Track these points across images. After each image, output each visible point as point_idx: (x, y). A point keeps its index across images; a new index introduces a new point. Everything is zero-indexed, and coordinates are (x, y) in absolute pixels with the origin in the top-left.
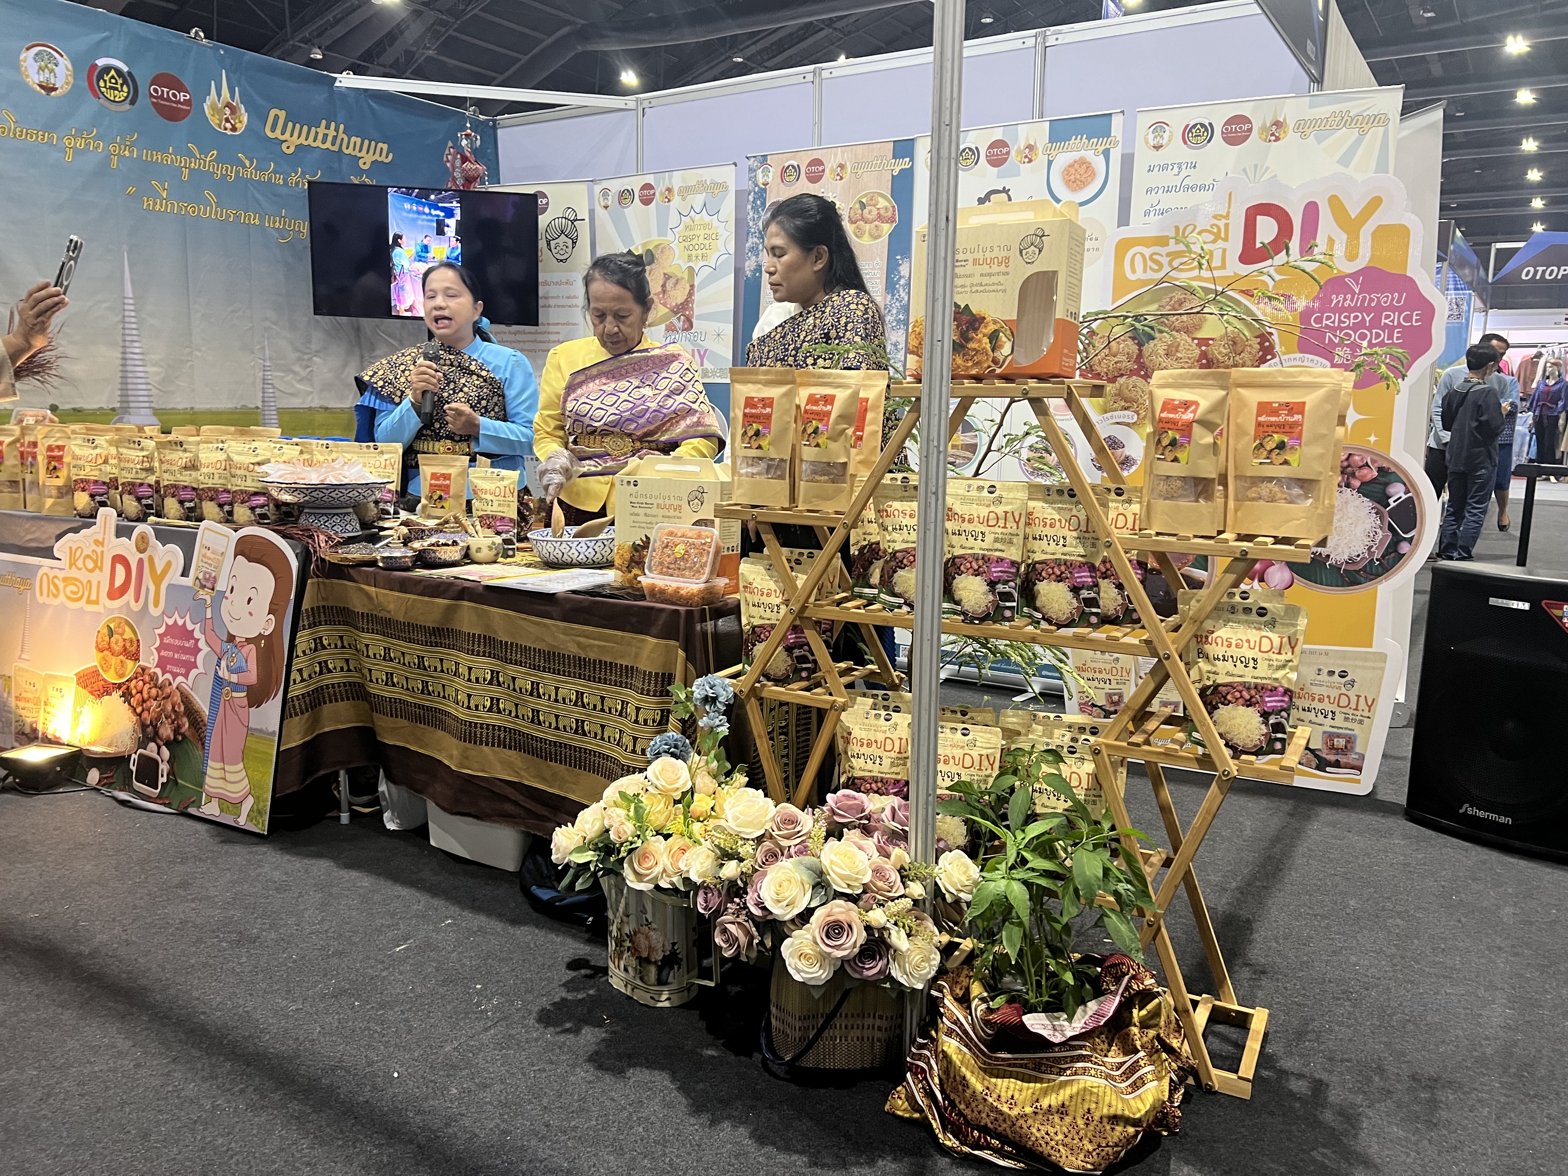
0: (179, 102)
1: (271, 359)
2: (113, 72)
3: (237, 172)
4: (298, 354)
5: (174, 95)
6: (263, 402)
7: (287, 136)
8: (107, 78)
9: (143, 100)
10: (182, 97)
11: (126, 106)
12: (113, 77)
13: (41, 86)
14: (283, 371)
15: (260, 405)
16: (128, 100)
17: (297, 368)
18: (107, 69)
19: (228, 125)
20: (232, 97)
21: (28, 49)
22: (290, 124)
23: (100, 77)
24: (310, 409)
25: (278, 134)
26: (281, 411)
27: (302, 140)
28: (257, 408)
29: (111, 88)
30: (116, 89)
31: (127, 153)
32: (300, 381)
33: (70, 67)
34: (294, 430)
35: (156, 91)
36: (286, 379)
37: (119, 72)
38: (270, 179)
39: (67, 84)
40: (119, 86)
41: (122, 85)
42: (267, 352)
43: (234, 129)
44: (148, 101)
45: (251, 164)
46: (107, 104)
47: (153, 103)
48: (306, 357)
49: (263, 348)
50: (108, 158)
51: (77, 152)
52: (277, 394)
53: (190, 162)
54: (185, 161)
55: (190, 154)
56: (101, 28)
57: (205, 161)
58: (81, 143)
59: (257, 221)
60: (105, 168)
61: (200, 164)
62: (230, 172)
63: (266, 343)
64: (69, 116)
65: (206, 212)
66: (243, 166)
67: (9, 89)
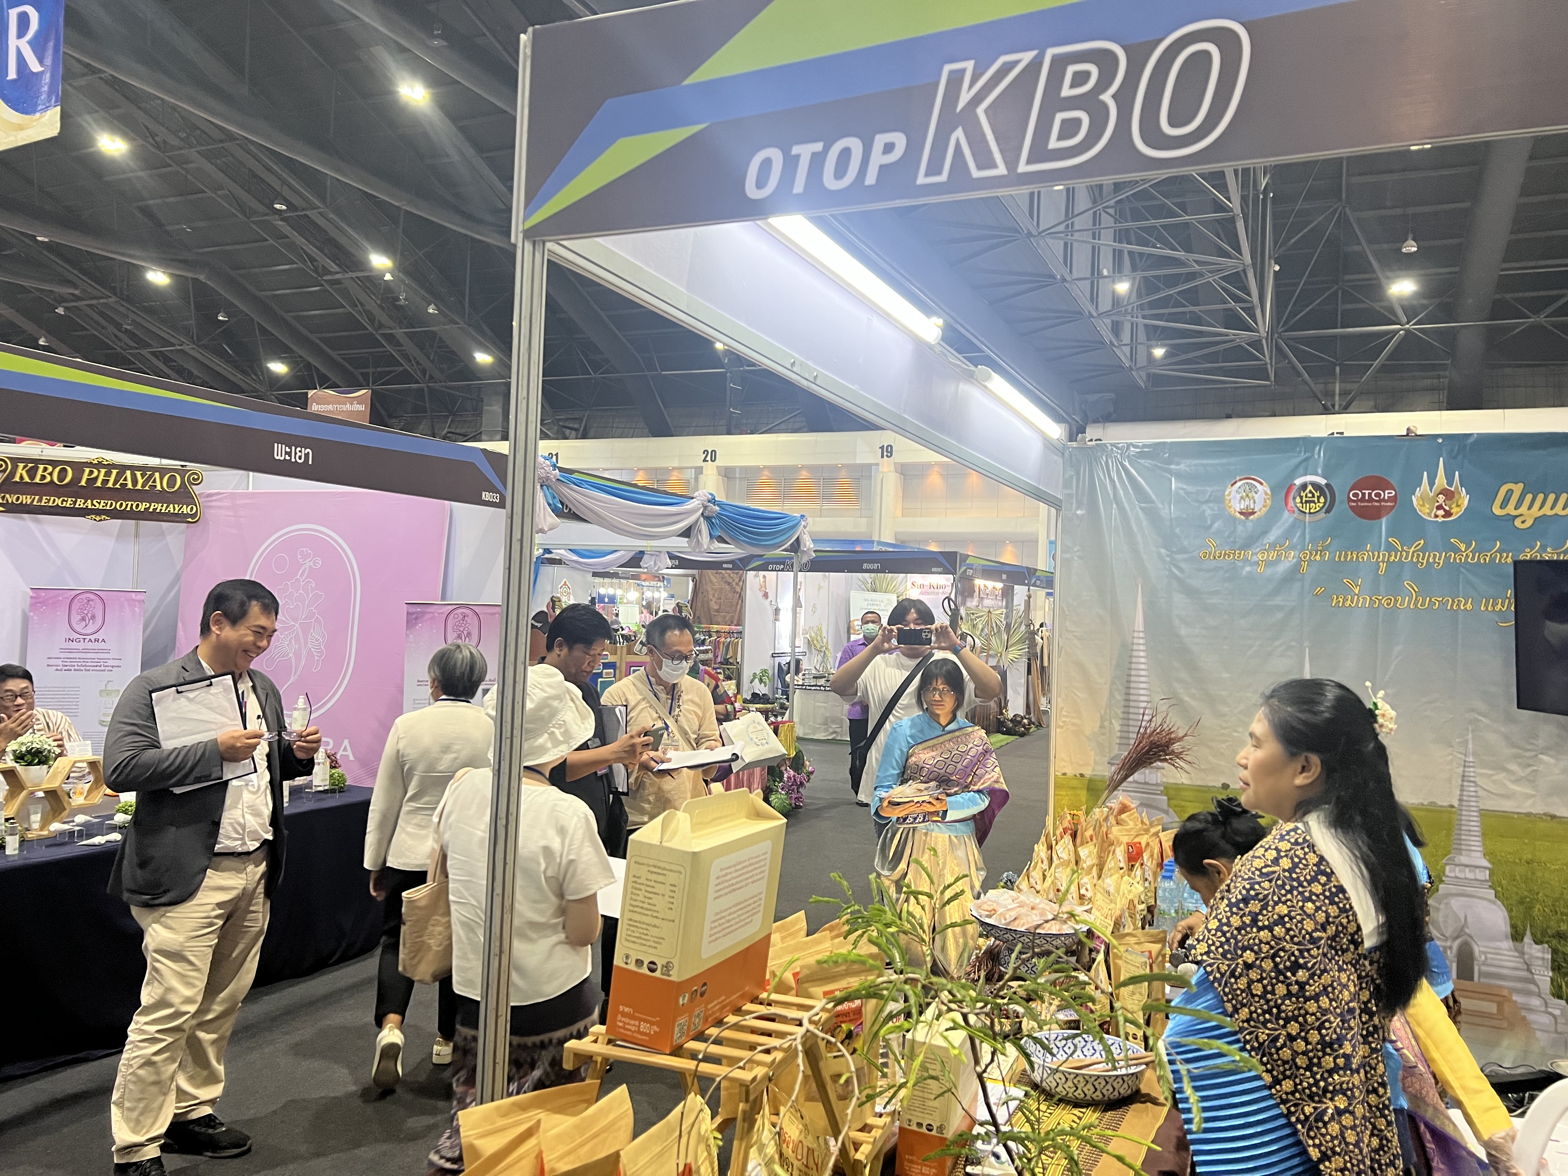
0: (1384, 500)
1: (1474, 754)
2: (1310, 488)
3: (1447, 558)
4: (1514, 751)
5: (1378, 495)
6: (1460, 800)
7: (1523, 509)
8: (1303, 494)
9: (1341, 506)
10: (1387, 494)
11: (1322, 515)
12: (1310, 492)
13: (1241, 513)
14: (1492, 769)
15: (1456, 803)
17: (1513, 767)
18: (1304, 487)
19: (1441, 512)
20: (1450, 483)
22: (1529, 497)
24: (1528, 815)
25: (1510, 509)
26: (1485, 814)
27: (1547, 511)
28: (1452, 806)
29: (1306, 502)
30: (1313, 502)
31: (1318, 558)
32: (1517, 781)
33: (1269, 492)
34: (1502, 836)
35: (1355, 495)
36: (1495, 778)
37: (1316, 486)
38: (1492, 560)
41: (1319, 498)
42: (1470, 746)
43: (1448, 514)
44: (1346, 505)
45: (1468, 547)
46: (1301, 516)
47: (1351, 507)
48: (1528, 754)
49: (1466, 742)
50: (1298, 566)
51: (1269, 564)
52: (1481, 793)
53: (1390, 556)
54: (1384, 555)
55: (1390, 548)
56: (1300, 452)
57: (1407, 553)
58: (1273, 556)
59: (1469, 606)
60: (1294, 573)
61: (1401, 556)
62: (1439, 559)
63: (1470, 736)
64: (1265, 533)
65: (1404, 603)
66: (1456, 550)
67: (1214, 521)
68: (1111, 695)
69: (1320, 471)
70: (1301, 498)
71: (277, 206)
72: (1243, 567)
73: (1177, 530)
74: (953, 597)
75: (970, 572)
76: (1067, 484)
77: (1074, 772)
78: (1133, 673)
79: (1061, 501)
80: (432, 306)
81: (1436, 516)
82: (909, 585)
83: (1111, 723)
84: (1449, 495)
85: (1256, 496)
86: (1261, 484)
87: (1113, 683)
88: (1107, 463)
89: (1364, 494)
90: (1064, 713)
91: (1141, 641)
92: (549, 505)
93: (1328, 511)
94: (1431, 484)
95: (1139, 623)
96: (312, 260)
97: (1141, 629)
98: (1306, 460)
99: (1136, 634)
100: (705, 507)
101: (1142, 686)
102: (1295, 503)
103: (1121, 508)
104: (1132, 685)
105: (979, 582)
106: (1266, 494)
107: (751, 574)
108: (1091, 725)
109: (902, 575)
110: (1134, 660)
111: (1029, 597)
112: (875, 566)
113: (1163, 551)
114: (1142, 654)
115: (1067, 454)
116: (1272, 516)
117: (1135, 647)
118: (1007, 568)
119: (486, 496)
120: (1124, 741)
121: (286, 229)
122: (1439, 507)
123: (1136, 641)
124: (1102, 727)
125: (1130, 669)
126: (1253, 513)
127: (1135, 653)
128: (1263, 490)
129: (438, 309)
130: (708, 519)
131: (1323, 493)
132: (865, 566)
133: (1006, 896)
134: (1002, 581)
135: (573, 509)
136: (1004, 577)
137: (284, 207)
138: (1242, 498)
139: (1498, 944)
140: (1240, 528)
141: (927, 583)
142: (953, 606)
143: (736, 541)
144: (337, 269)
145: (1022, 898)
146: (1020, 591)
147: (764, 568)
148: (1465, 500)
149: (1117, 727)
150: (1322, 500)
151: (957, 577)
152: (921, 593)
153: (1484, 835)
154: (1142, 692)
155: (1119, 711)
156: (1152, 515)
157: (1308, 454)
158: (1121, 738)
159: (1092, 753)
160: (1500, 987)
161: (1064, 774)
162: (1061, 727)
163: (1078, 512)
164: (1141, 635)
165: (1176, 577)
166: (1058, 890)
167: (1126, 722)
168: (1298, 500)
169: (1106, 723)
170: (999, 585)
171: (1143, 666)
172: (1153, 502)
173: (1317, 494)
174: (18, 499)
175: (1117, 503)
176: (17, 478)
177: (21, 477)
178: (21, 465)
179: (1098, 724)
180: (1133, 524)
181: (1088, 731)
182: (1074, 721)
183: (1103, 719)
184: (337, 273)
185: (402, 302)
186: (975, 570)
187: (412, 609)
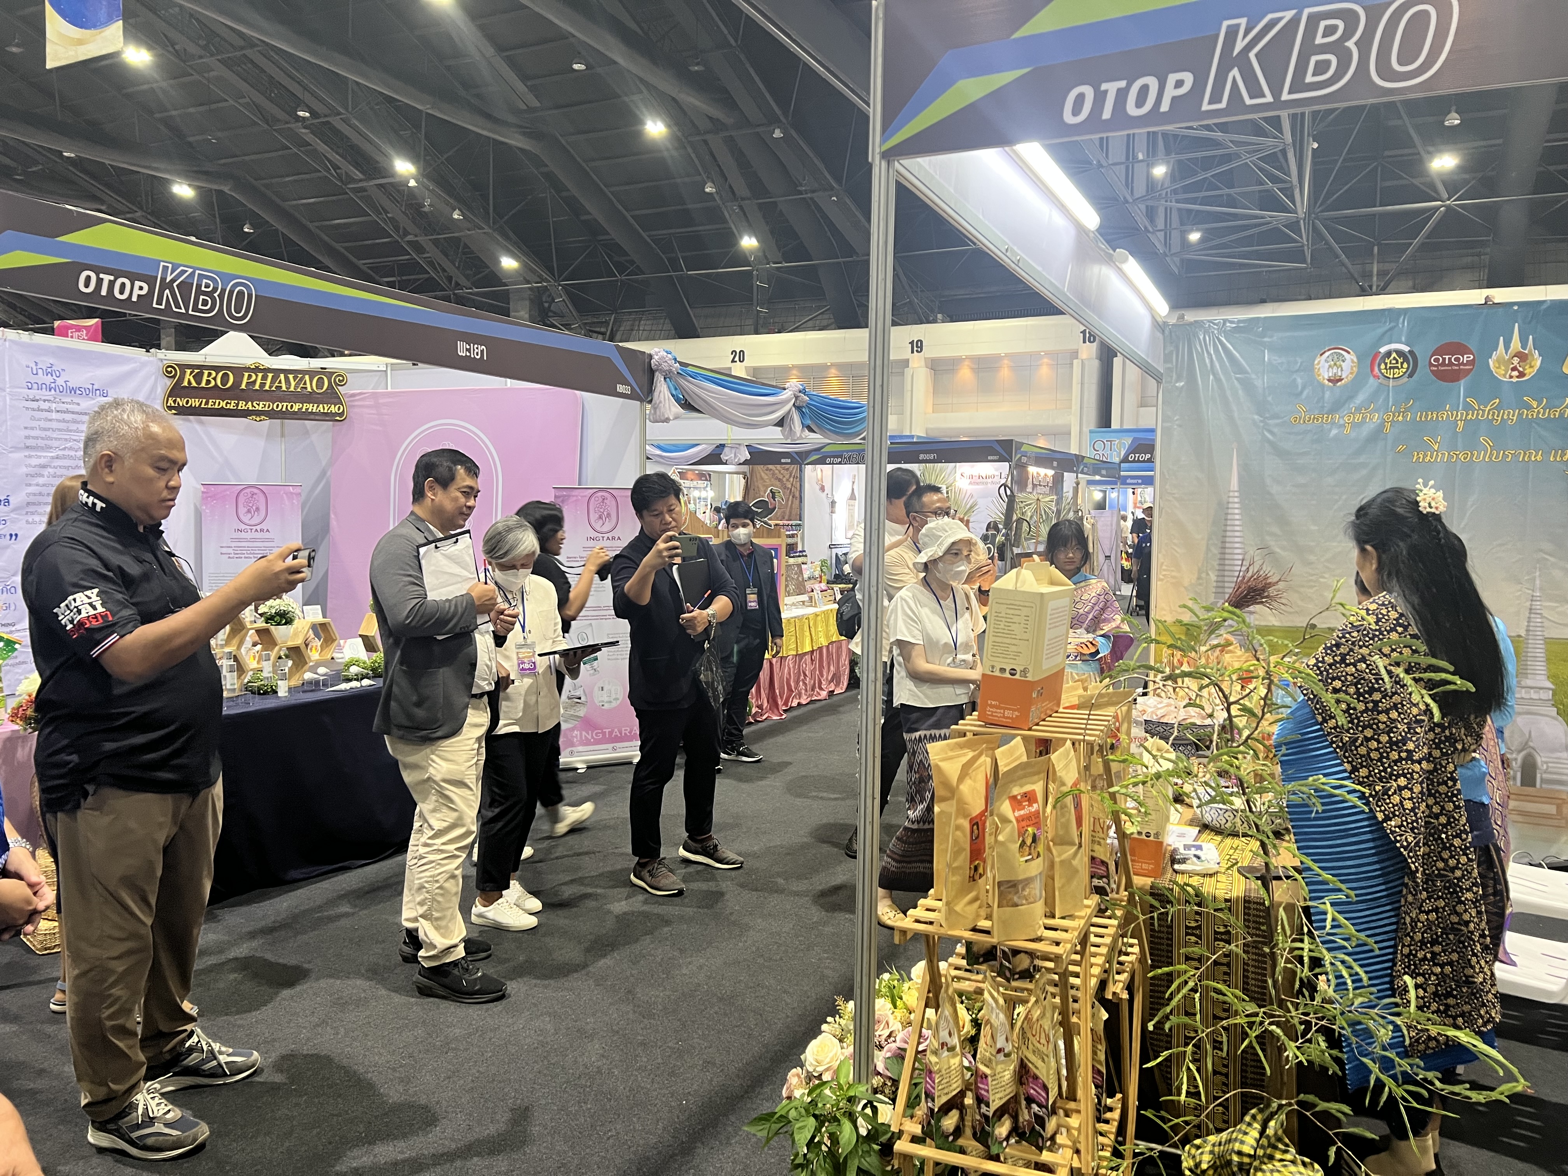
0: (1463, 364)
1: (1541, 589)
2: (1394, 355)
3: (1520, 415)
5: (1457, 359)
6: (1528, 631)
8: (1387, 361)
9: (1423, 370)
11: (1405, 379)
13: (1329, 380)
14: (1556, 601)
15: (1523, 633)
18: (1388, 354)
19: (1515, 373)
20: (1524, 346)
23: (1383, 360)
26: (1548, 641)
28: (1519, 636)
30: (1397, 368)
31: (1400, 418)
35: (1437, 360)
36: (1559, 609)
37: (1400, 353)
38: (1562, 415)
41: (1402, 364)
42: (1538, 582)
43: (1522, 375)
45: (1540, 403)
46: (1385, 382)
49: (1534, 579)
50: (1382, 425)
51: (1354, 425)
52: (1546, 624)
53: (1467, 415)
54: (1462, 414)
55: (1468, 407)
56: (1385, 322)
57: (1484, 411)
58: (1358, 418)
59: (1539, 458)
60: (1378, 434)
61: (1478, 414)
62: (1512, 416)
63: (1538, 574)
64: (1351, 398)
65: (1480, 457)
66: (1529, 407)
67: (1304, 388)
68: (1208, 549)
69: (1403, 339)
70: (1386, 364)
71: (301, 114)
72: (1330, 430)
73: (1270, 399)
74: (1008, 483)
75: (1024, 460)
76: (1167, 359)
77: (1173, 619)
78: (1229, 528)
79: (1162, 373)
80: (457, 211)
81: (1511, 377)
82: (958, 475)
83: (1208, 574)
84: (1522, 357)
85: (1343, 364)
87: (1209, 539)
88: (1204, 338)
89: (1444, 359)
90: (1164, 567)
91: (1236, 500)
92: (673, 396)
93: (1410, 376)
94: (1507, 347)
95: (1234, 484)
96: (336, 167)
97: (1236, 489)
98: (1391, 329)
99: (1231, 494)
100: (797, 397)
101: (1237, 540)
102: (1380, 370)
103: (1217, 379)
104: (1228, 540)
105: (1032, 470)
106: (1353, 361)
107: (808, 468)
108: (1188, 577)
109: (952, 465)
110: (1229, 517)
111: (1078, 484)
112: (932, 456)
113: (1256, 417)
114: (1237, 511)
115: (1167, 332)
116: (1358, 382)
117: (1230, 505)
118: (1058, 456)
119: (620, 388)
120: (1220, 590)
121: (309, 137)
122: (1514, 369)
123: (1231, 500)
124: (1199, 578)
125: (1226, 525)
126: (1341, 380)
127: (1230, 511)
128: (1350, 358)
129: (463, 214)
130: (798, 408)
131: (1406, 359)
132: (922, 457)
134: (1053, 468)
135: (689, 400)
136: (1055, 464)
137: (307, 114)
138: (1330, 366)
139: (1559, 754)
140: (1327, 394)
141: (976, 473)
142: (1009, 492)
143: (822, 430)
144: (361, 176)
146: (1069, 478)
147: (822, 461)
148: (1537, 361)
149: (1213, 577)
150: (1405, 365)
151: (1013, 464)
152: (971, 483)
153: (1548, 660)
154: (1237, 545)
155: (1215, 563)
156: (1248, 385)
157: (1392, 324)
158: (1217, 587)
160: (1558, 791)
161: (1164, 621)
162: (1162, 580)
163: (1178, 384)
164: (1236, 494)
165: (1269, 441)
167: (1221, 573)
168: (1383, 366)
169: (1204, 575)
170: (1051, 473)
171: (1237, 523)
172: (1247, 373)
173: (1400, 360)
174: (187, 402)
175: (1214, 375)
176: (186, 384)
177: (189, 382)
178: (188, 371)
179: (1196, 576)
180: (1228, 393)
181: (1186, 583)
182: (1174, 574)
183: (1200, 572)
184: (361, 180)
185: (426, 209)
186: (1029, 458)
187: (559, 493)
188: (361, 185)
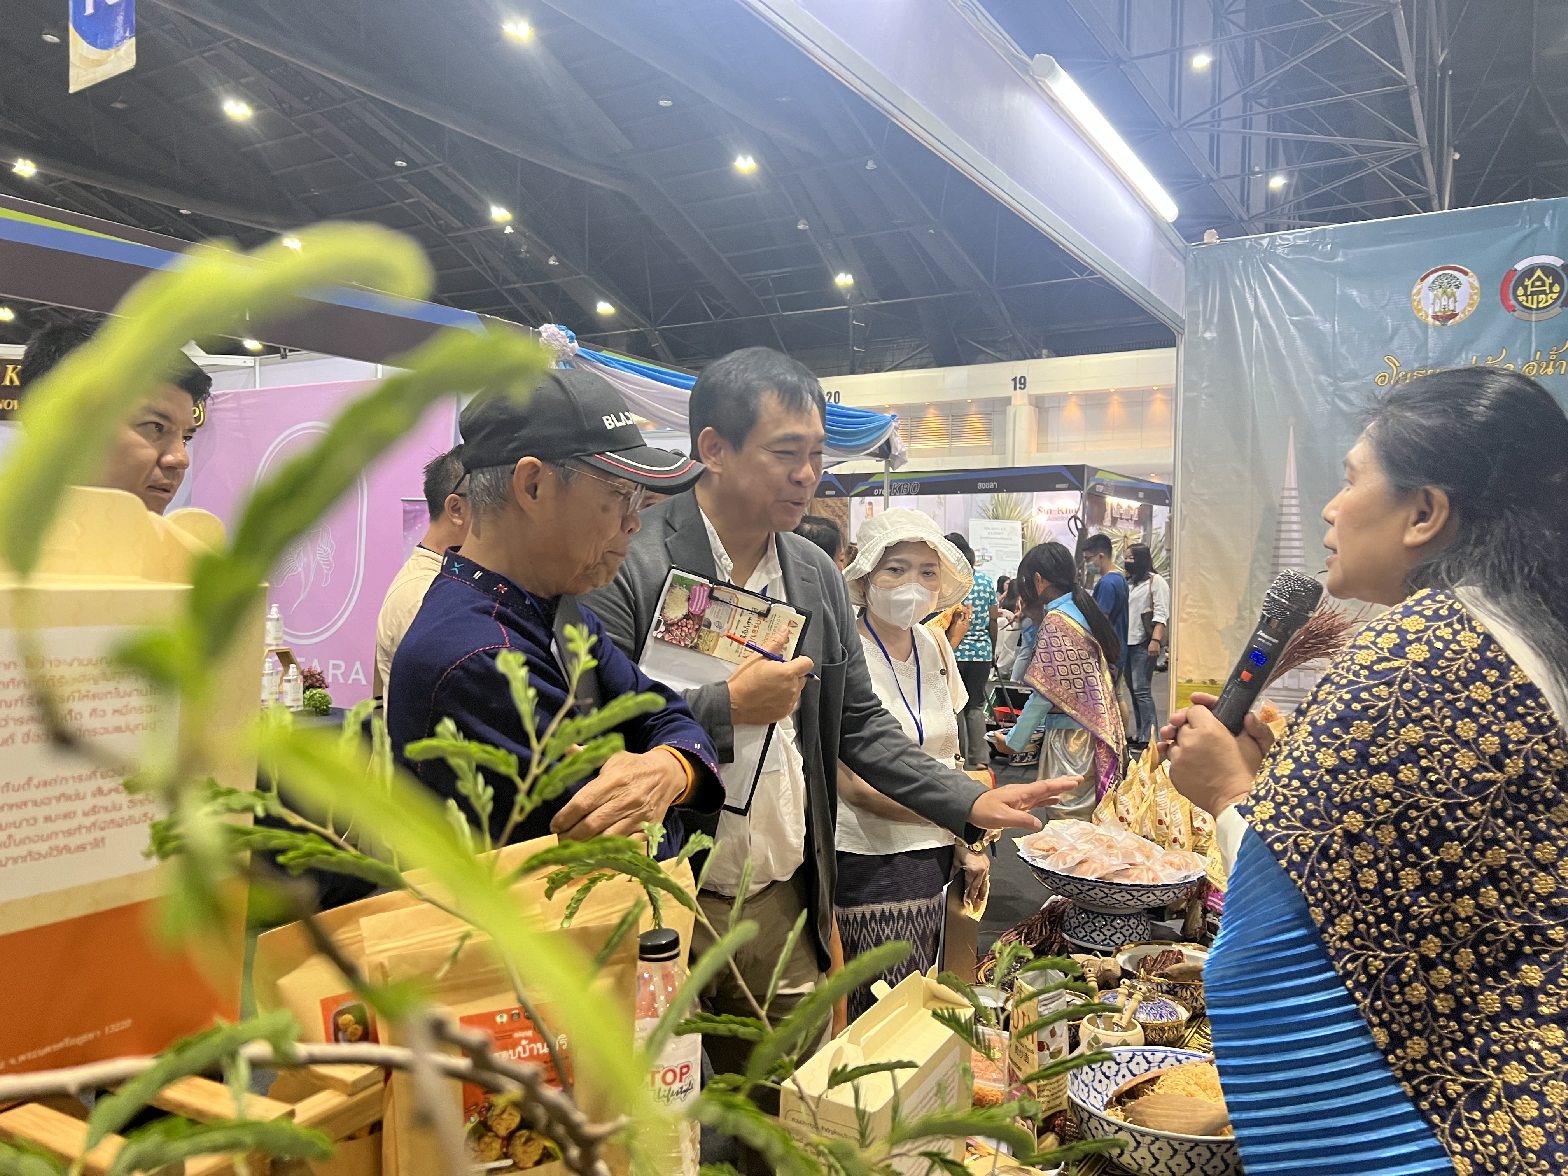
2: (1539, 273)
8: (1528, 283)
11: (1557, 309)
13: (1436, 317)
16: (1559, 303)
18: (1529, 272)
21: (1423, 280)
23: (1520, 282)
29: (1533, 293)
31: (1550, 370)
33: (1476, 284)
37: (1547, 269)
39: (1470, 305)
40: (1547, 288)
41: (1551, 286)
46: (1524, 315)
56: (1523, 224)
64: (1470, 343)
67: (1396, 331)
68: (1253, 576)
69: (1553, 248)
70: (1525, 288)
71: (398, 163)
73: (1343, 350)
74: (1080, 515)
75: (1100, 488)
76: (1191, 300)
77: (1202, 679)
78: (1282, 544)
79: (1183, 321)
80: (553, 258)
82: (1034, 510)
83: (1253, 611)
85: (1458, 292)
86: (1466, 273)
87: (1255, 560)
88: (1244, 265)
90: (1189, 602)
91: (1294, 502)
95: (1291, 478)
96: (436, 218)
97: (1294, 486)
98: (1533, 233)
99: (1286, 493)
101: (1294, 561)
102: (1516, 297)
103: (1265, 325)
104: (1281, 560)
105: (1111, 501)
106: (1472, 286)
107: (854, 501)
108: (1225, 616)
112: (991, 485)
113: (1323, 378)
114: (1294, 519)
115: (1190, 259)
116: (1481, 318)
117: (1285, 510)
118: (1145, 486)
121: (410, 189)
123: (1286, 502)
124: (1240, 618)
125: (1278, 540)
126: (1453, 316)
127: (1284, 518)
128: (1469, 283)
129: (558, 260)
132: (980, 486)
133: (1075, 829)
134: (1138, 499)
136: (1141, 495)
137: (404, 164)
138: (1436, 296)
140: (1433, 339)
141: (1055, 508)
142: (1080, 526)
144: (460, 225)
145: (1100, 830)
147: (869, 493)
150: (1557, 288)
151: (1084, 492)
152: (1049, 519)
156: (1307, 330)
157: (1535, 226)
159: (1227, 653)
161: (1190, 681)
163: (1208, 335)
164: (1294, 493)
165: (1342, 413)
166: (1161, 822)
168: (1520, 291)
169: (1246, 613)
170: (1136, 505)
171: (1296, 535)
172: (1309, 313)
173: (1548, 281)
174: (9, 404)
175: (1260, 319)
176: (7, 382)
177: (12, 381)
178: (10, 367)
179: (1236, 615)
180: (1281, 343)
181: (1221, 626)
182: (1202, 611)
183: (1240, 609)
184: (459, 229)
185: (522, 256)
186: (1106, 486)
187: (409, 507)
188: (460, 233)
